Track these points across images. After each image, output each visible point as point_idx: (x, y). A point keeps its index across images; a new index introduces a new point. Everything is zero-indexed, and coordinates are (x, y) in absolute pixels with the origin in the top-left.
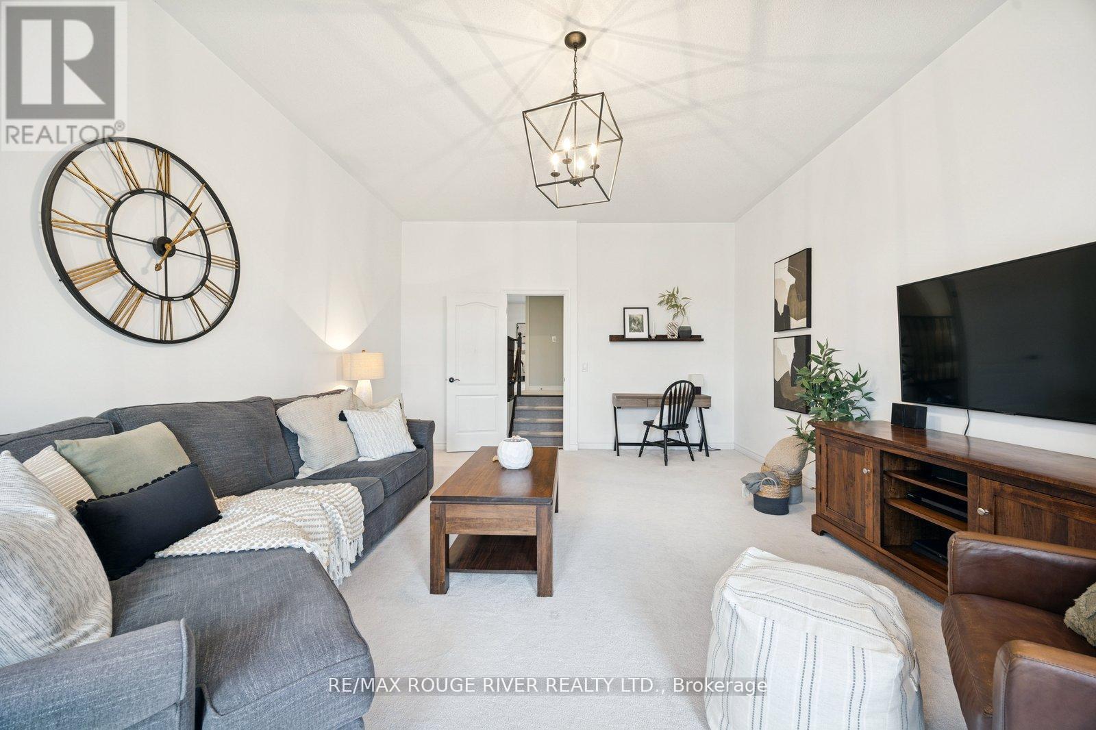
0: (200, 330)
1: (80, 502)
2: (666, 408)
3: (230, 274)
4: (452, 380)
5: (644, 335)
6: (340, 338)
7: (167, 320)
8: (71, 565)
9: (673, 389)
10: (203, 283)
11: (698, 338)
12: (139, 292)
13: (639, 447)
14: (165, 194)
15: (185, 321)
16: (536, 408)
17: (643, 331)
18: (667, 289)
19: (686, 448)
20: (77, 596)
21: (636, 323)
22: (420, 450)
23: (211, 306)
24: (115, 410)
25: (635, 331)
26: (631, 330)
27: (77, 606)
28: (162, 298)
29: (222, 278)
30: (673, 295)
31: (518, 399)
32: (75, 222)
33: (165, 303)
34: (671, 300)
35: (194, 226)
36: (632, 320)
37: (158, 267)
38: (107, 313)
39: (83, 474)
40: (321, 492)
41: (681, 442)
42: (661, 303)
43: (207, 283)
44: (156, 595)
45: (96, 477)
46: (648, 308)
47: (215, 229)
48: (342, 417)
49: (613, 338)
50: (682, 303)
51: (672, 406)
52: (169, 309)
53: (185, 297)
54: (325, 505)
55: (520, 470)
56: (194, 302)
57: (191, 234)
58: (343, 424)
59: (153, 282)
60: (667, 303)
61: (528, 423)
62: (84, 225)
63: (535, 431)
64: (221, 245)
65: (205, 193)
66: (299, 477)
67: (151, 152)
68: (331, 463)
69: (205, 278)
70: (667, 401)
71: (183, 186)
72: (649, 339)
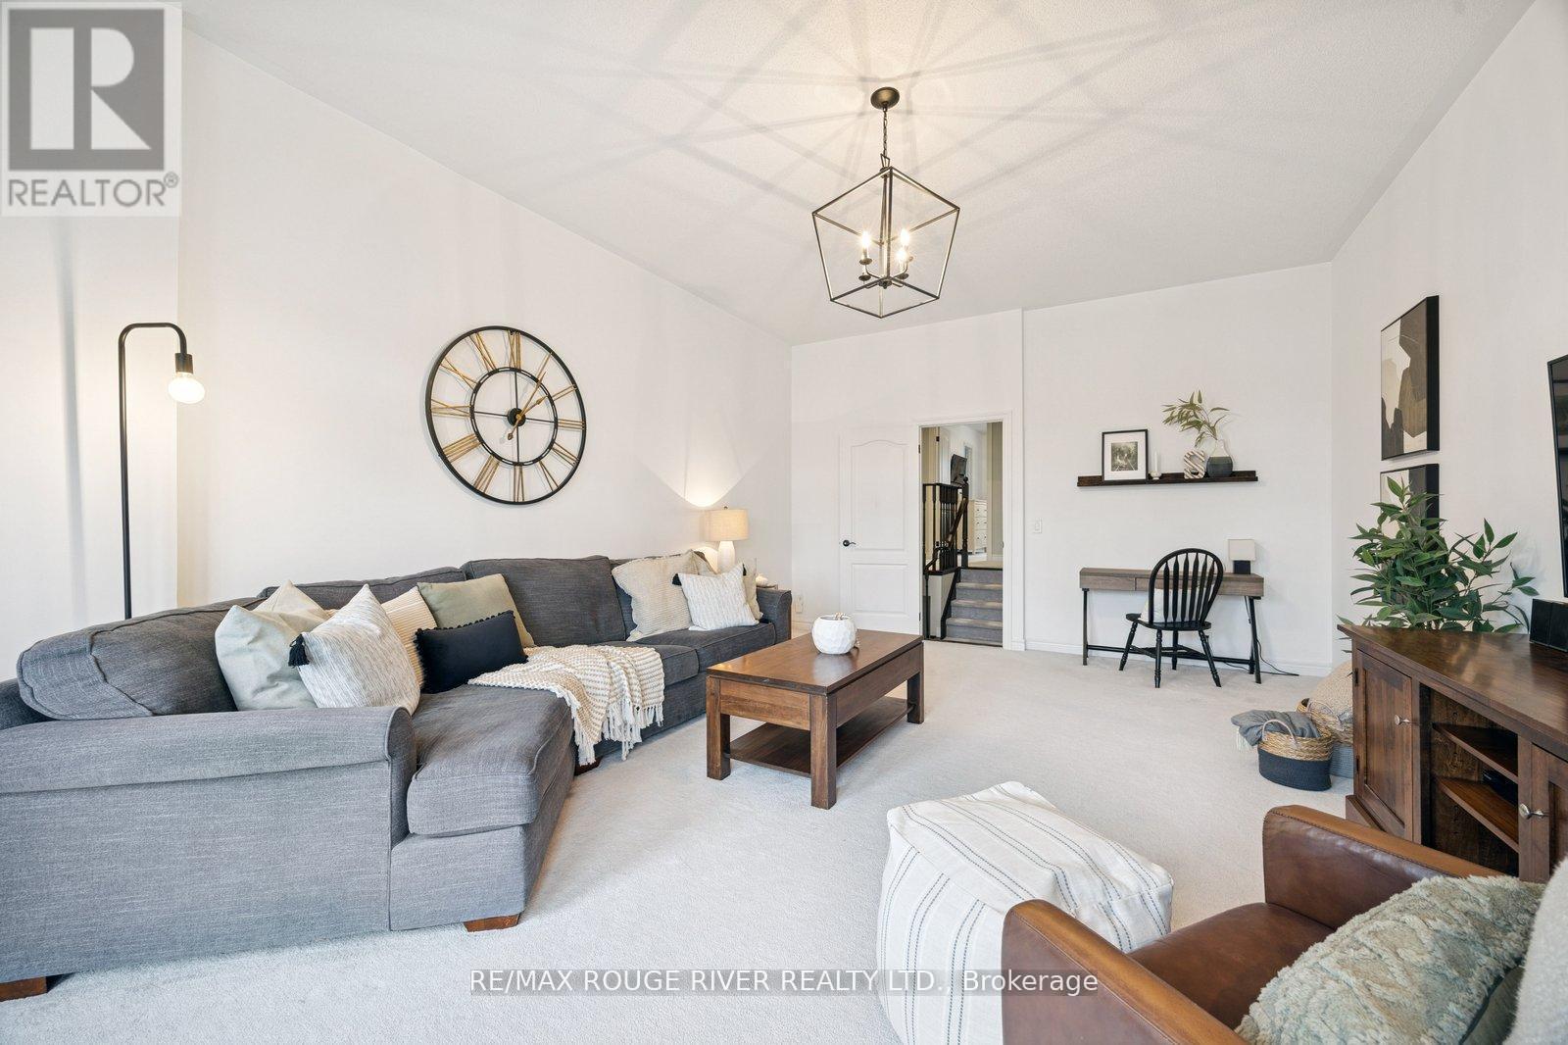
0: (550, 491)
1: (420, 630)
2: (1159, 594)
3: (577, 436)
4: (846, 543)
5: (1140, 474)
6: (703, 494)
7: (519, 483)
8: (383, 667)
9: (1171, 562)
10: (550, 447)
11: (1250, 477)
12: (496, 460)
13: (1120, 655)
14: (516, 370)
15: (535, 483)
16: (988, 586)
17: (1136, 469)
18: (1179, 396)
19: (1205, 664)
20: (385, 690)
21: (1124, 456)
22: (764, 625)
23: (558, 468)
24: (471, 562)
25: (1121, 468)
26: (1114, 467)
27: (383, 696)
28: (515, 464)
29: (569, 440)
30: (1191, 405)
31: (963, 572)
32: (447, 407)
33: (518, 468)
34: (1189, 415)
35: (540, 394)
36: (1117, 451)
37: (510, 437)
38: (471, 481)
39: (432, 611)
40: (618, 652)
41: (1198, 653)
42: (1168, 420)
43: (555, 446)
44: (446, 706)
45: (441, 614)
46: (1146, 431)
47: (562, 394)
48: (676, 581)
49: (1085, 482)
50: (1213, 418)
51: (1171, 591)
52: (521, 472)
53: (535, 461)
54: (612, 664)
55: (836, 655)
56: (542, 464)
57: (539, 402)
58: (677, 587)
59: (507, 450)
60: (1180, 420)
61: (973, 608)
62: (454, 408)
63: (983, 619)
64: (568, 409)
65: (552, 362)
66: (629, 640)
67: (506, 334)
68: (660, 629)
69: (553, 441)
70: (1159, 582)
71: (532, 358)
72: (1149, 480)
